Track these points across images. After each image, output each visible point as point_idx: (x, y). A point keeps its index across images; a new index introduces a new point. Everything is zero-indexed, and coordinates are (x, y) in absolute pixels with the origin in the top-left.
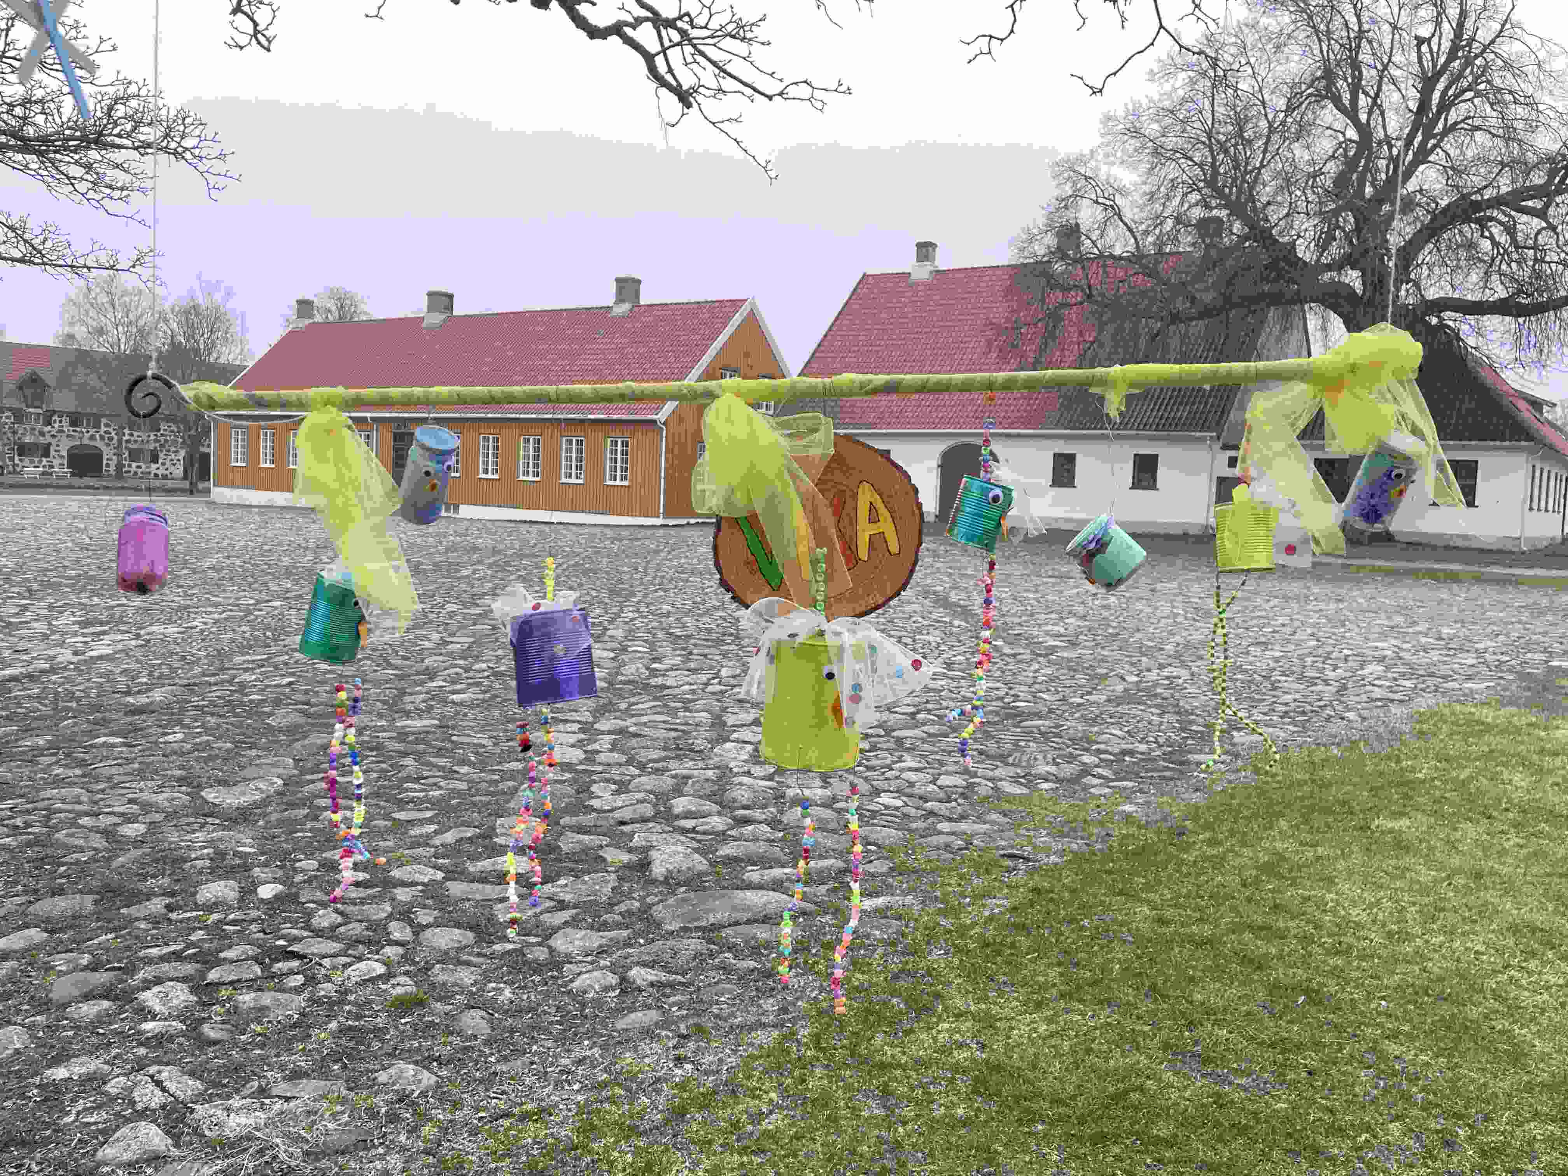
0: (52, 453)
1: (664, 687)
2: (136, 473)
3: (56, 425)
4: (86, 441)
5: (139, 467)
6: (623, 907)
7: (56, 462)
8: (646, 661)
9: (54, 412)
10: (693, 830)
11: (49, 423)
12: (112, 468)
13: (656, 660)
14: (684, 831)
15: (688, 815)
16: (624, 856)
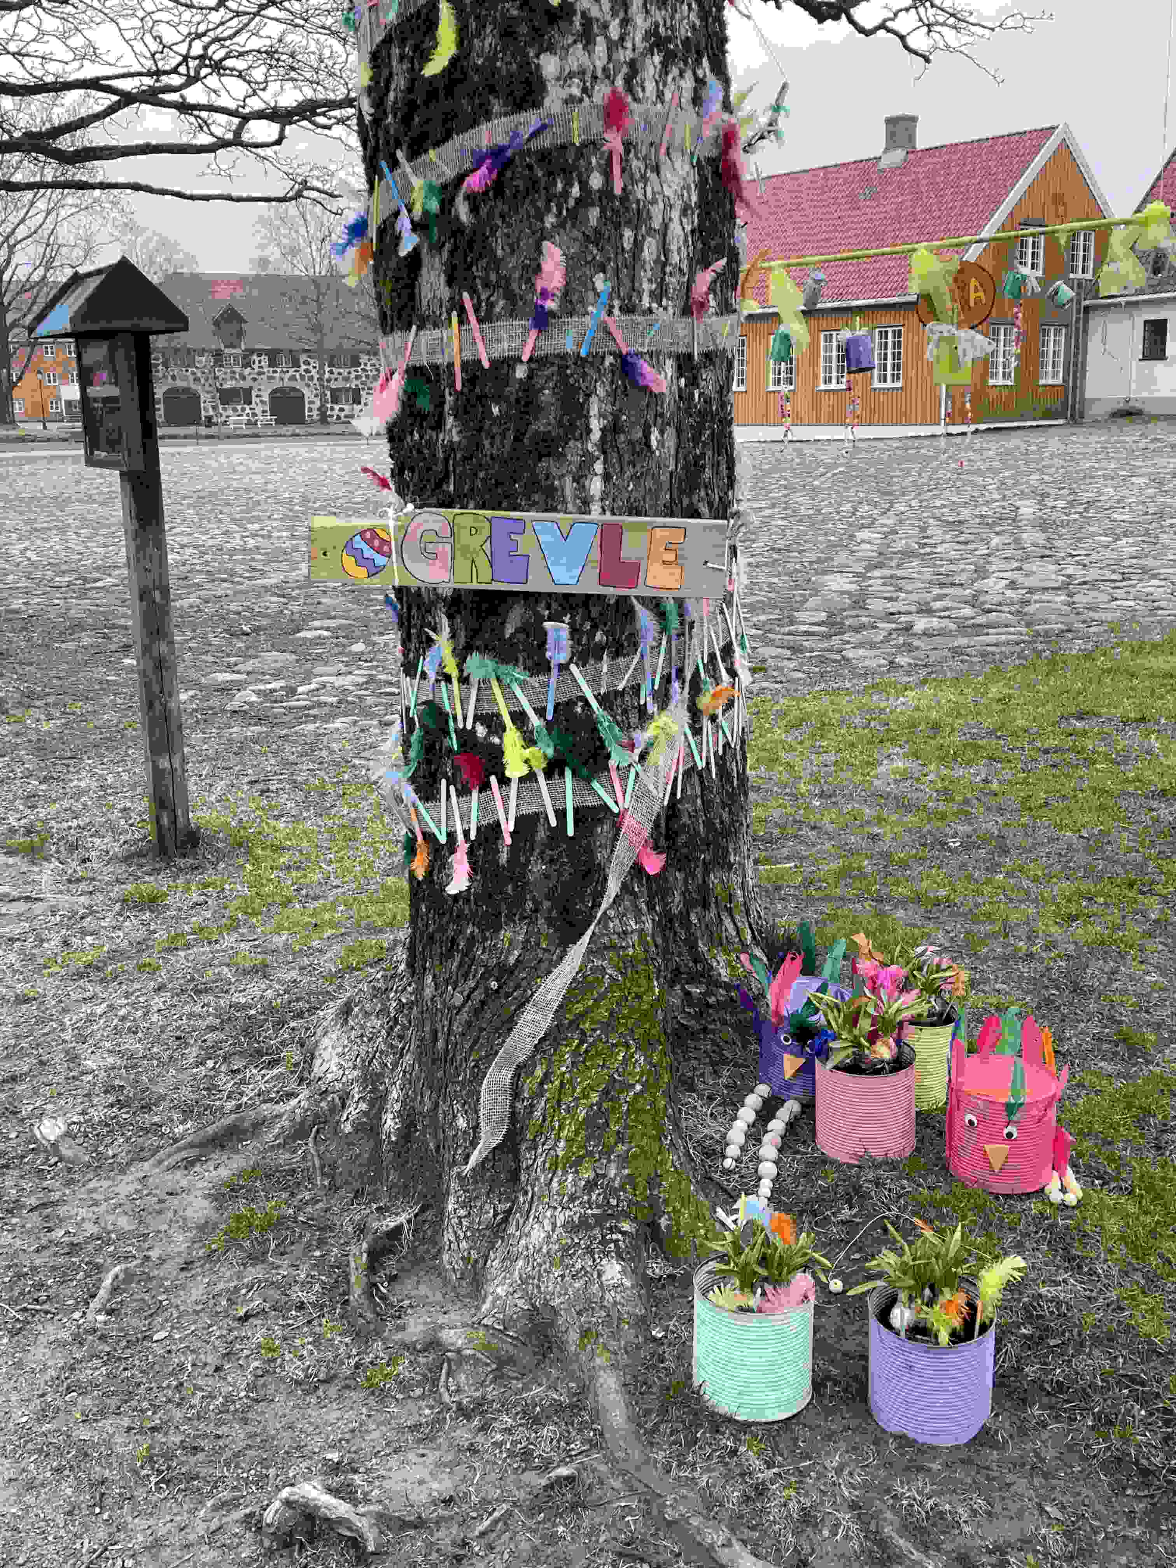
0: (254, 399)
1: (932, 553)
2: (339, 417)
3: (256, 366)
4: (287, 383)
5: (342, 410)
7: (258, 411)
9: (252, 352)
10: (949, 616)
11: (247, 365)
12: (315, 413)
14: (940, 616)
15: (944, 610)
16: (894, 626)
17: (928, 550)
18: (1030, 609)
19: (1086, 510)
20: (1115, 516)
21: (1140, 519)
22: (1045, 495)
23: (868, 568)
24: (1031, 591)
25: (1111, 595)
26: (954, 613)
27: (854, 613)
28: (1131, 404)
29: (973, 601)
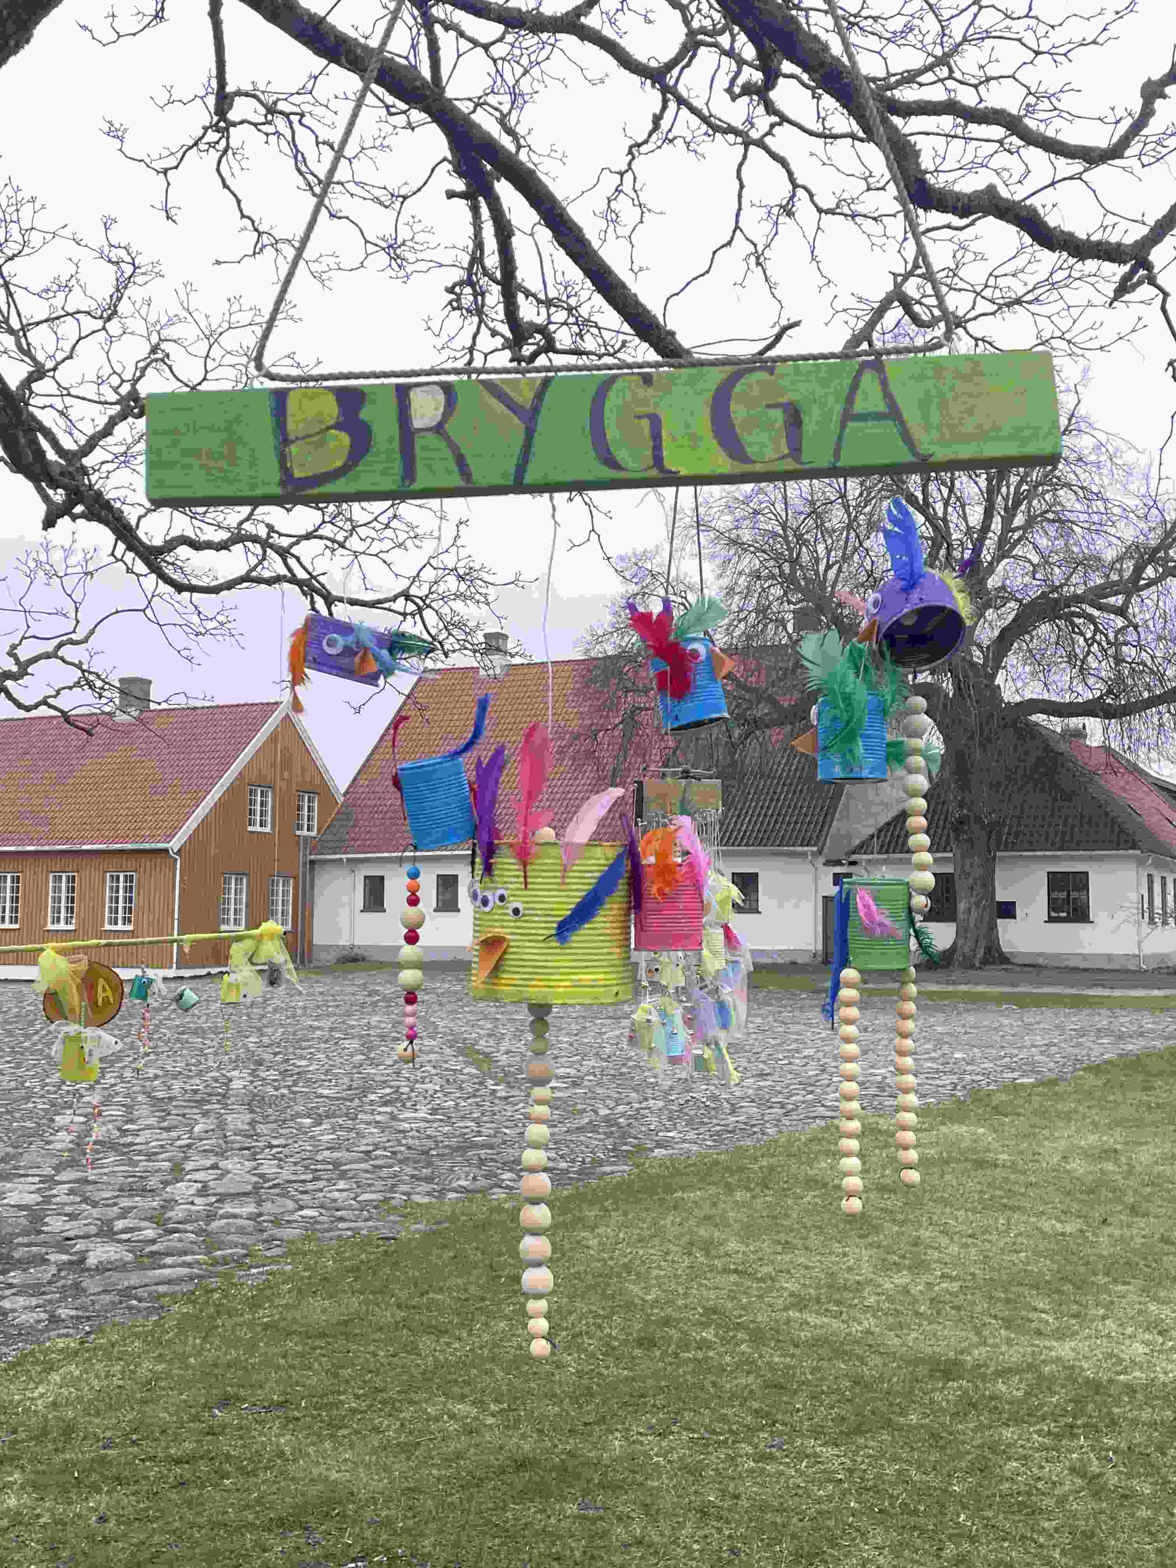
1: (132, 1144)
6: (59, 1284)
8: (119, 1124)
10: (129, 1240)
13: (131, 1121)
14: (119, 1241)
15: (126, 1230)
16: (65, 1257)
17: (129, 1139)
18: (216, 1225)
19: (295, 1084)
20: (320, 1091)
21: (344, 1094)
22: (260, 1063)
23: (58, 1169)
24: (222, 1198)
25: (296, 1201)
26: (134, 1236)
27: (25, 1240)
28: (356, 950)
29: (158, 1219)
